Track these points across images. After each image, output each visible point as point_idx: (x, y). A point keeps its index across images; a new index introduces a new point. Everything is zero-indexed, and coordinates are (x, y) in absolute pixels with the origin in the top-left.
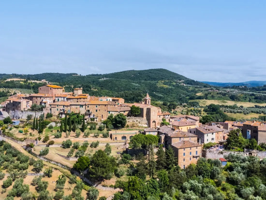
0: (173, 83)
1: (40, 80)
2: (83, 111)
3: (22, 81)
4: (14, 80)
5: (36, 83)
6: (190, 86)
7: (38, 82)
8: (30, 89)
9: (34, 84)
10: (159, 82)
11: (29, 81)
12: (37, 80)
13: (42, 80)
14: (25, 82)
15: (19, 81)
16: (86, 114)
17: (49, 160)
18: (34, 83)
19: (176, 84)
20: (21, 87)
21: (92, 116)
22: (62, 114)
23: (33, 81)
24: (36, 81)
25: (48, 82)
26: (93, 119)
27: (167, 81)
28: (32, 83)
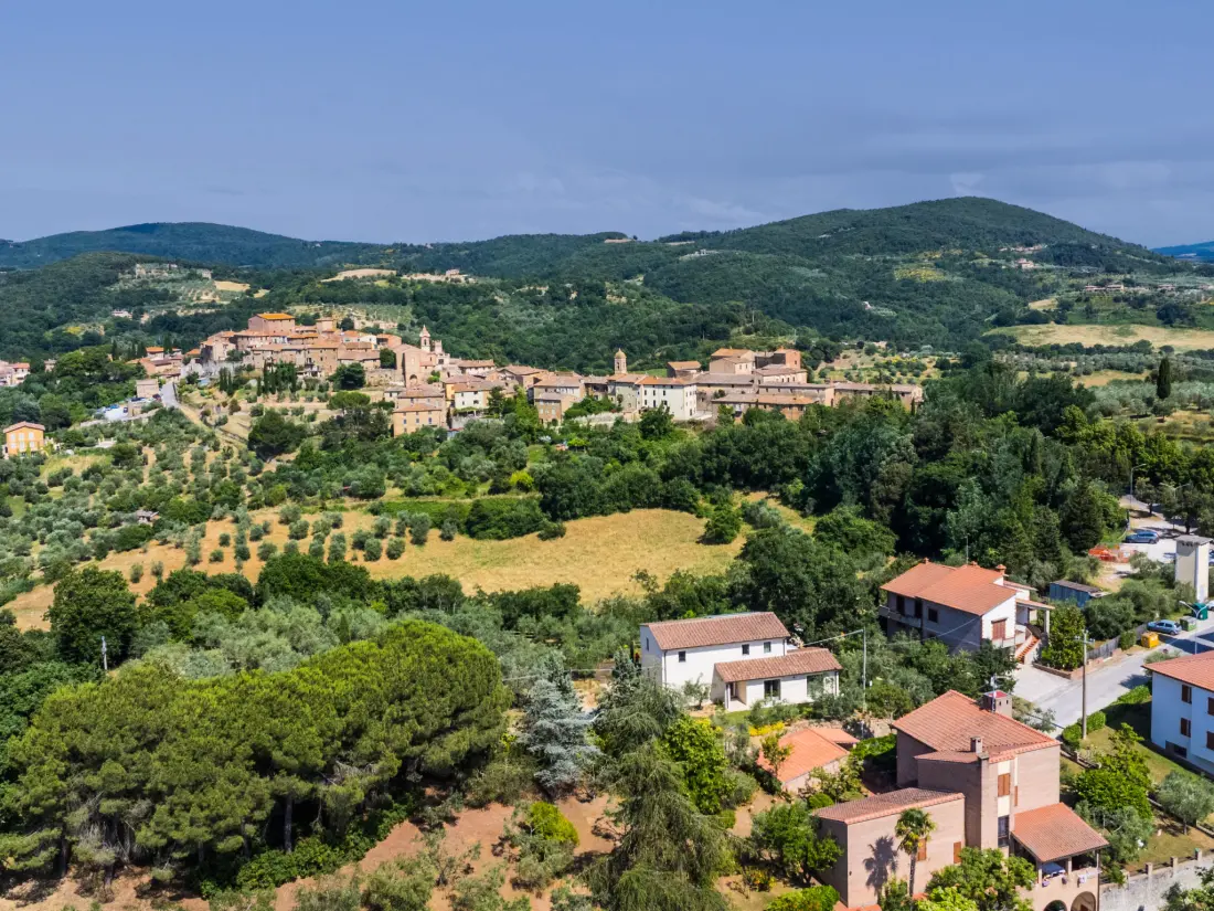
0: (980, 261)
1: (443, 272)
2: (300, 360)
3: (384, 278)
4: (355, 277)
5: (424, 283)
6: (1049, 271)
7: (432, 278)
8: (405, 304)
9: (420, 287)
10: (921, 256)
11: (405, 277)
12: (432, 272)
13: (448, 273)
14: (391, 280)
15: (372, 279)
16: (307, 366)
18: (420, 282)
19: (991, 264)
20: (374, 298)
21: (315, 369)
22: (270, 365)
23: (420, 277)
24: (428, 276)
25: (466, 279)
26: (315, 374)
27: (957, 252)
28: (413, 283)
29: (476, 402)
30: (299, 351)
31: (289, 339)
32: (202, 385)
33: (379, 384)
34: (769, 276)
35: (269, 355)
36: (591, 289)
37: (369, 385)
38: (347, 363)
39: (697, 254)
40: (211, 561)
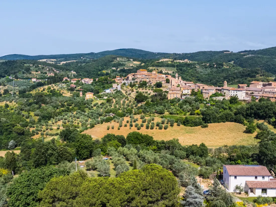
1: (184, 60)
2: (148, 80)
3: (170, 61)
4: (164, 61)
5: (179, 62)
7: (181, 61)
8: (174, 67)
9: (178, 63)
11: (175, 61)
12: (181, 60)
13: (185, 60)
14: (172, 62)
15: (167, 61)
16: (149, 82)
17: (130, 96)
18: (178, 62)
20: (168, 66)
21: (151, 83)
22: (141, 81)
23: (178, 61)
24: (180, 61)
25: (189, 61)
26: (151, 84)
28: (177, 62)
29: (188, 92)
30: (148, 78)
31: (146, 76)
32: (126, 85)
33: (165, 87)
34: (268, 62)
35: (141, 79)
36: (220, 64)
37: (163, 87)
38: (158, 82)
39: (248, 56)
40: (124, 126)
